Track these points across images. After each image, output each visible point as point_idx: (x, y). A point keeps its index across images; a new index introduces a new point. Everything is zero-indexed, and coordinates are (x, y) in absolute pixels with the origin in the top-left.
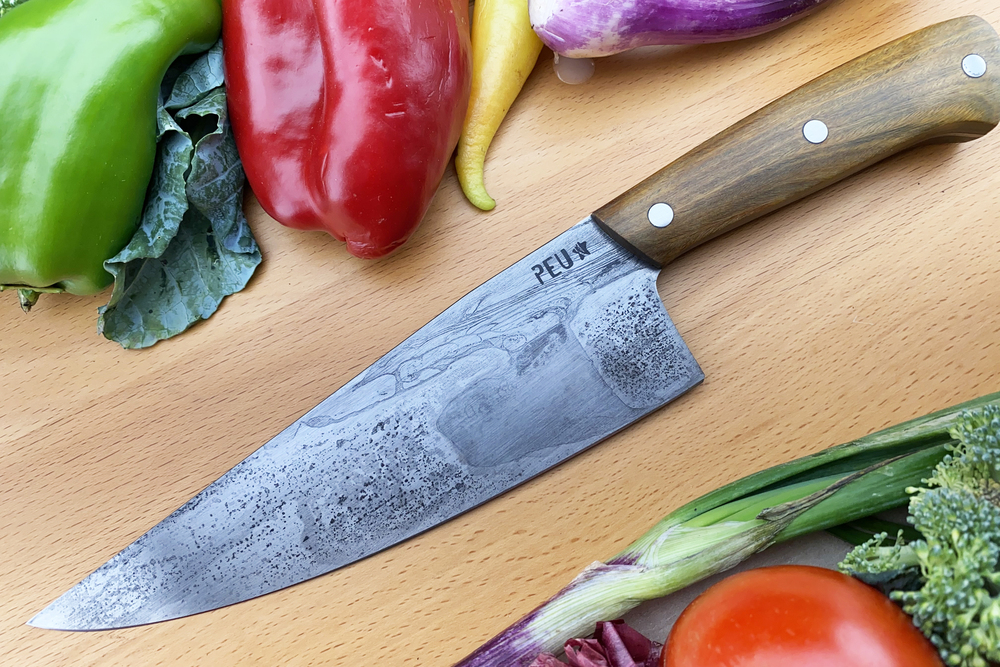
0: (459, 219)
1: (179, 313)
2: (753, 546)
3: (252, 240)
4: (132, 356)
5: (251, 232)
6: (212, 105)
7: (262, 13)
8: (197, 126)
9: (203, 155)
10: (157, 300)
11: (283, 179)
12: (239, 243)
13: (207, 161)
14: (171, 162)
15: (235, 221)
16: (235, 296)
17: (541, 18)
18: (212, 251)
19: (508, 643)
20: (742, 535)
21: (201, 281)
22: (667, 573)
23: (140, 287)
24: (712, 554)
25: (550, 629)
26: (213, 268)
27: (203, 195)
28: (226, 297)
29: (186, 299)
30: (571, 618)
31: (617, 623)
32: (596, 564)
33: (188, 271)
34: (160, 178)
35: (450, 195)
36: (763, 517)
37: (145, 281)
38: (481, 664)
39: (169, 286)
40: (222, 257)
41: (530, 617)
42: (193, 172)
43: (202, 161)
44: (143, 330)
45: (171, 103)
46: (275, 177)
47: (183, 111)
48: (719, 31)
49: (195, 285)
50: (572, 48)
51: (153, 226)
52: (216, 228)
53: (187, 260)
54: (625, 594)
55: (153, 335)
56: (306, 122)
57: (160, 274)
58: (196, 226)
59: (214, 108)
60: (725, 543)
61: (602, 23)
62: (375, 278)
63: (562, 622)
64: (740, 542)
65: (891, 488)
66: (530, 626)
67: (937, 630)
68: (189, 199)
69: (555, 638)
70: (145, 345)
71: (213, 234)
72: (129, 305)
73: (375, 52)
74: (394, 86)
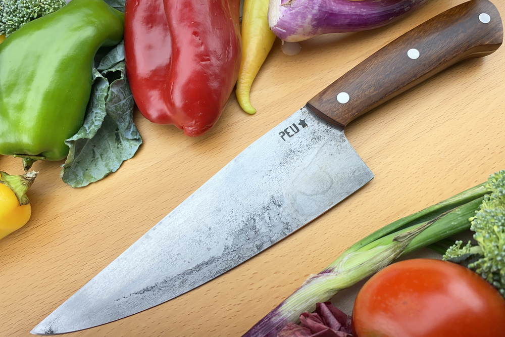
0: (238, 119)
1: (100, 170)
2: (393, 255)
3: (137, 131)
4: (77, 192)
5: (137, 129)
6: (118, 67)
7: (142, 25)
8: (112, 77)
9: (114, 90)
10: (90, 164)
11: (152, 98)
12: (131, 134)
13: (116, 93)
14: (98, 93)
15: (129, 123)
16: (129, 161)
17: (274, 22)
18: (118, 140)
19: (269, 320)
20: (386, 250)
21: (112, 154)
22: (349, 274)
23: (82, 158)
24: (372, 261)
25: (291, 310)
26: (118, 148)
27: (114, 109)
28: (124, 161)
29: (104, 163)
30: (301, 303)
31: (328, 303)
32: (312, 276)
33: (105, 150)
34: (93, 102)
35: (233, 108)
36: (395, 240)
37: (84, 155)
38: (255, 333)
39: (96, 157)
40: (122, 142)
41: (280, 306)
42: (109, 97)
43: (114, 93)
44: (82, 178)
45: (99, 68)
46: (148, 99)
47: (105, 71)
49: (109, 156)
50: (290, 35)
51: (89, 125)
52: (120, 127)
53: (105, 145)
54: (328, 287)
55: (87, 181)
56: (163, 73)
57: (92, 152)
58: (110, 128)
59: (120, 68)
60: (378, 255)
62: (198, 149)
63: (297, 306)
64: (386, 254)
65: (460, 219)
66: (280, 310)
67: (495, 278)
68: (107, 111)
69: (293, 314)
70: (83, 186)
71: (118, 131)
72: (76, 167)
73: (195, 33)
74: (204, 49)
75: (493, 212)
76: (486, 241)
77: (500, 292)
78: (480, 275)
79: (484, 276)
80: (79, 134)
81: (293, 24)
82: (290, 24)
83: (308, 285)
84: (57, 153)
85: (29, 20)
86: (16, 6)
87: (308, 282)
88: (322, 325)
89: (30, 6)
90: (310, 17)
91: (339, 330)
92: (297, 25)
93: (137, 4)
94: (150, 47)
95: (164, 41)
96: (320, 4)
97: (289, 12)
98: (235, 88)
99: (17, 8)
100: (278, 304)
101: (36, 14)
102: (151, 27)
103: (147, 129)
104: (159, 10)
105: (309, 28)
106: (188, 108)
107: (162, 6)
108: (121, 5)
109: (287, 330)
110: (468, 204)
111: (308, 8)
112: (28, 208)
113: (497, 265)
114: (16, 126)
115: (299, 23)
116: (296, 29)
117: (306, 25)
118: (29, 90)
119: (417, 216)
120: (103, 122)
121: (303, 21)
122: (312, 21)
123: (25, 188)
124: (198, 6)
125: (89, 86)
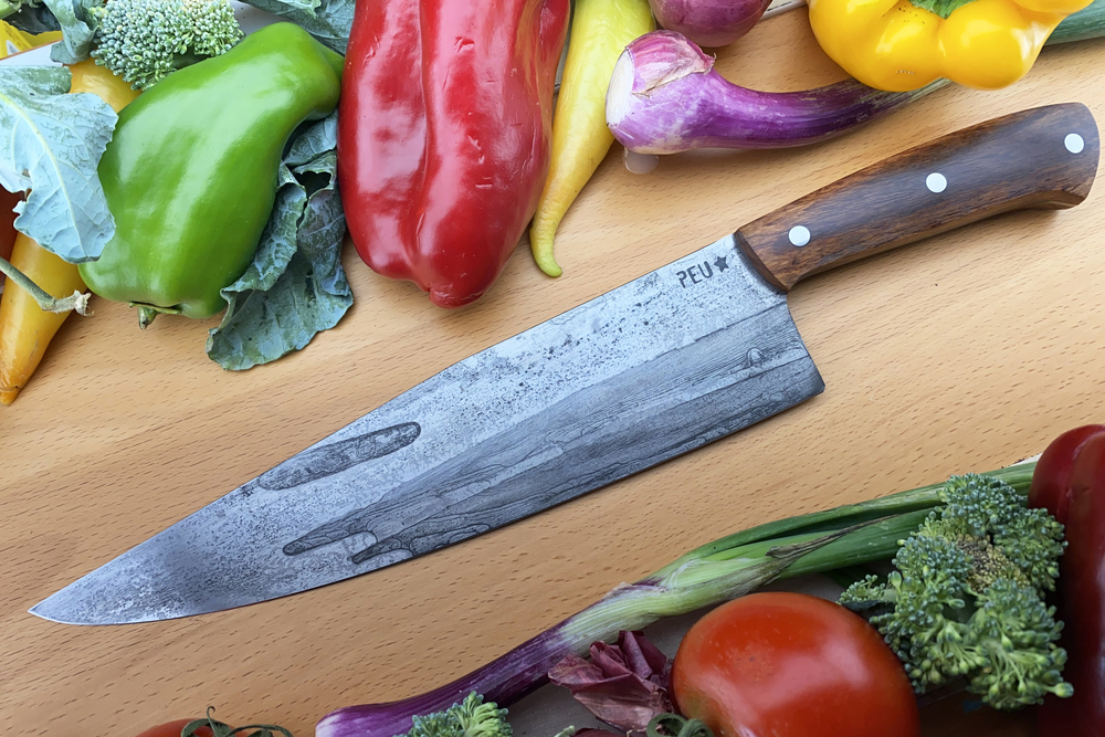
0: (529, 282)
1: (275, 342)
3: (345, 282)
4: (231, 376)
6: (326, 165)
8: (312, 181)
9: (314, 207)
10: (256, 330)
11: (381, 234)
12: (335, 286)
13: (317, 212)
14: (286, 210)
15: (334, 267)
16: (326, 332)
17: (616, 117)
18: (310, 292)
19: (541, 643)
20: (752, 567)
21: (297, 316)
22: (684, 594)
23: (244, 316)
24: (724, 582)
25: (579, 634)
26: (309, 306)
27: (310, 241)
28: (318, 332)
29: (283, 331)
30: (597, 625)
31: (638, 634)
32: (623, 585)
33: (286, 307)
34: (273, 223)
35: (521, 261)
36: (771, 553)
37: (248, 312)
39: (268, 318)
40: (318, 298)
41: (563, 624)
42: (305, 220)
43: (314, 212)
44: (242, 355)
45: (289, 161)
46: (374, 231)
47: (300, 168)
48: (769, 140)
49: (292, 319)
50: (640, 145)
51: (264, 264)
52: (316, 271)
53: (286, 298)
54: (645, 609)
55: (251, 359)
56: (405, 186)
57: (262, 308)
58: (301, 271)
59: (329, 168)
60: (736, 573)
61: (667, 126)
62: (451, 326)
63: (589, 629)
64: (750, 574)
65: (884, 540)
66: (562, 630)
67: (902, 644)
68: (298, 243)
69: (582, 641)
70: (242, 368)
71: (312, 276)
73: (472, 133)
74: (485, 161)
77: (904, 669)
80: (245, 281)
81: (649, 129)
82: (642, 127)
85: (172, 55)
86: (149, 28)
87: (616, 594)
88: (621, 666)
89: (176, 34)
90: (680, 121)
91: (649, 678)
93: (371, 52)
94: (385, 135)
97: (643, 109)
98: (531, 225)
100: (561, 620)
101: (185, 48)
102: (393, 99)
103: (361, 275)
104: (410, 70)
106: (444, 262)
107: (419, 63)
109: (566, 665)
114: (140, 257)
119: (819, 519)
120: (289, 264)
124: (483, 84)
125: (271, 197)
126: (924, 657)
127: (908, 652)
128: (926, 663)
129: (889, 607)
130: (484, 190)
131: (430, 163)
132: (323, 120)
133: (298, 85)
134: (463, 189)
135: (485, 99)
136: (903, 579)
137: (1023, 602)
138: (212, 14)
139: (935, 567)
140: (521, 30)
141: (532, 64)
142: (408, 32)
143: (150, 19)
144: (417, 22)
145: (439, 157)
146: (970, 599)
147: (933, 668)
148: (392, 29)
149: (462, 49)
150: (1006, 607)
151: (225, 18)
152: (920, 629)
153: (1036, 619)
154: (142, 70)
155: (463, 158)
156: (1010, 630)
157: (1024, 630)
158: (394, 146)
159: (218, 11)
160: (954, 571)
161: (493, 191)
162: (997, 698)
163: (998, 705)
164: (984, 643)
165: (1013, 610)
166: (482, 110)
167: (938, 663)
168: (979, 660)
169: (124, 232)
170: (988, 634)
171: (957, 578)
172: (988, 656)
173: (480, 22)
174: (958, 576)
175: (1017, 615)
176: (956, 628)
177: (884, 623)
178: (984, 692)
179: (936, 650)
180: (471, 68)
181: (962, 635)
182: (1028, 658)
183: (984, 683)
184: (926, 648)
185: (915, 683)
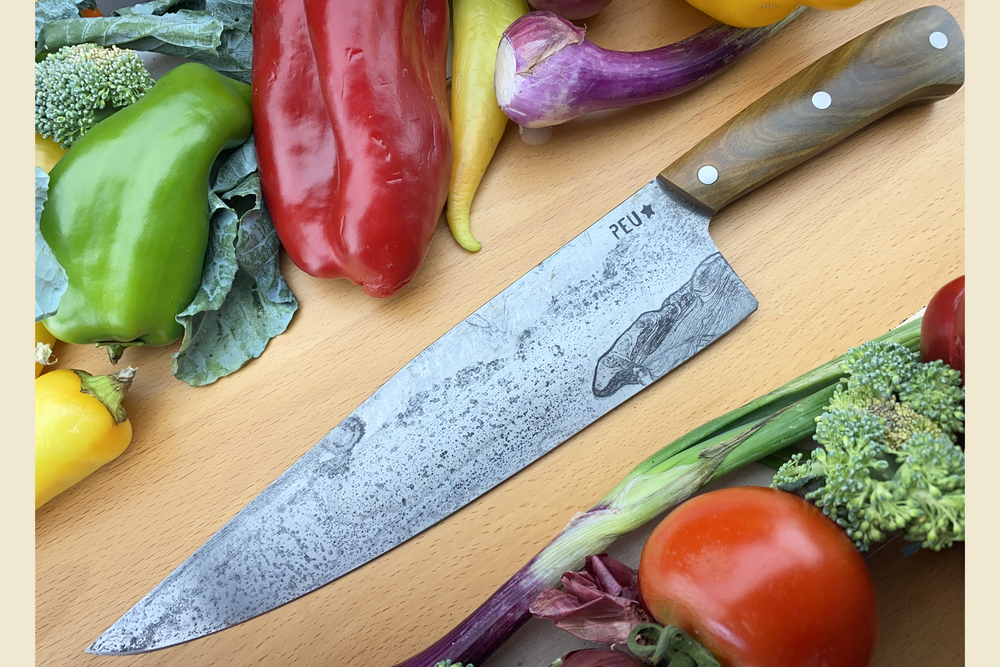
0: (452, 262)
1: (232, 354)
2: (699, 479)
3: (288, 290)
4: (199, 392)
6: (250, 187)
7: (284, 112)
8: (241, 204)
9: (246, 227)
10: (216, 346)
11: (310, 240)
12: (279, 294)
13: (250, 231)
14: (222, 234)
15: (275, 277)
16: (278, 338)
17: (506, 99)
18: (257, 304)
19: (517, 584)
20: (689, 472)
21: (250, 327)
22: (634, 510)
24: (668, 490)
25: (549, 568)
26: (259, 317)
27: (248, 259)
28: (271, 339)
29: (238, 343)
30: (563, 557)
31: (602, 556)
32: (579, 514)
33: (238, 321)
34: (213, 248)
35: (444, 243)
36: (702, 456)
37: (205, 331)
38: (497, 604)
39: (224, 334)
40: (265, 308)
41: (532, 562)
42: (239, 241)
43: (247, 232)
44: (205, 370)
45: (217, 188)
46: (303, 239)
47: (227, 194)
49: (245, 331)
50: (533, 120)
51: (211, 286)
52: (260, 284)
53: (237, 312)
54: (604, 532)
55: (215, 374)
56: (324, 193)
57: (217, 325)
58: (245, 285)
59: (251, 189)
60: (676, 480)
63: (557, 562)
64: (688, 478)
65: (803, 421)
66: (532, 568)
67: (840, 513)
68: (238, 261)
69: (553, 574)
70: (208, 382)
71: (257, 289)
72: (193, 352)
73: (375, 134)
74: (392, 159)
75: (844, 415)
76: (830, 461)
77: (846, 534)
78: (821, 508)
79: (825, 512)
80: (196, 304)
81: (538, 104)
82: (532, 103)
83: (572, 530)
84: (163, 334)
85: (92, 112)
86: (67, 90)
87: (574, 525)
88: (593, 591)
89: (92, 91)
90: (565, 91)
91: (620, 595)
92: (543, 105)
93: (273, 76)
94: (298, 150)
95: (322, 137)
96: (581, 69)
97: (529, 86)
98: (446, 208)
99: (69, 93)
100: (529, 559)
101: (103, 103)
102: (300, 116)
103: (301, 282)
104: (311, 87)
105: (565, 109)
106: (370, 257)
107: (316, 79)
108: (242, 68)
109: (544, 599)
110: (815, 396)
111: (561, 77)
112: (127, 425)
113: (841, 497)
114: (95, 300)
115: (548, 103)
116: (542, 112)
117: (558, 105)
118: (112, 241)
119: (740, 414)
120: (234, 281)
121: (554, 98)
122: (568, 97)
123: (119, 396)
124: (378, 88)
125: (206, 224)
126: (861, 519)
127: (846, 519)
128: (865, 525)
129: (820, 481)
130: (396, 184)
131: (343, 169)
132: (241, 146)
133: (210, 118)
134: (375, 188)
135: (382, 100)
136: (827, 452)
137: (941, 451)
138: (123, 68)
139: (854, 436)
140: (405, 32)
141: (421, 63)
142: (303, 51)
143: (67, 81)
144: (309, 41)
145: (348, 161)
146: (891, 458)
147: (872, 527)
148: (288, 52)
149: (353, 59)
150: (927, 459)
151: (135, 70)
152: (853, 496)
153: (956, 464)
154: (68, 130)
155: (371, 159)
156: (935, 480)
157: (947, 476)
158: (308, 158)
159: (128, 64)
160: (871, 435)
161: (404, 184)
162: (935, 543)
163: (938, 548)
164: (914, 495)
165: (935, 460)
166: (381, 111)
167: (876, 523)
168: (913, 513)
169: (75, 282)
170: (915, 486)
171: (875, 441)
172: (920, 507)
173: (366, 31)
174: (875, 439)
175: (939, 464)
176: (885, 487)
177: (819, 497)
178: (922, 538)
179: (871, 512)
180: (364, 76)
181: (891, 491)
182: (956, 500)
183: (921, 531)
184: (862, 511)
185: (858, 544)
